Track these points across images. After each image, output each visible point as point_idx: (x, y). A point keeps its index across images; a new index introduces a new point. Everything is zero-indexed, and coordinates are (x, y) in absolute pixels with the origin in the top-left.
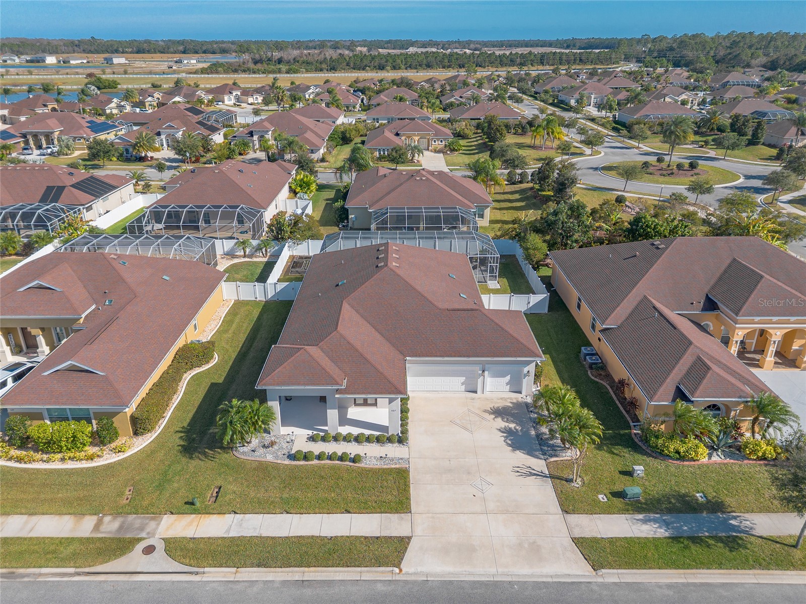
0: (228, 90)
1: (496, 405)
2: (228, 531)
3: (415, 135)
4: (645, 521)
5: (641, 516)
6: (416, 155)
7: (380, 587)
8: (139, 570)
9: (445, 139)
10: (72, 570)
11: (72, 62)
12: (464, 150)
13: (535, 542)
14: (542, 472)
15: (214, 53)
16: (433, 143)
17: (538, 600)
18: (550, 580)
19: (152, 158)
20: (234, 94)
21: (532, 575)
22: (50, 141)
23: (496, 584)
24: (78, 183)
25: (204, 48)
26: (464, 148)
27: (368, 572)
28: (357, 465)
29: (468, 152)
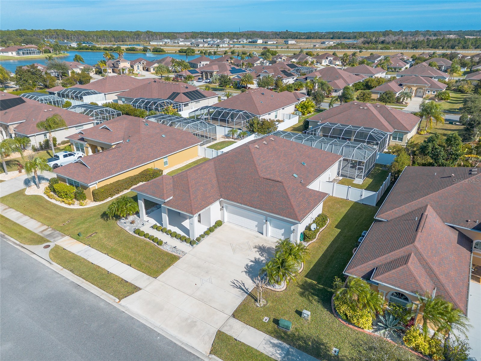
0: (326, 57)
1: (265, 245)
2: (78, 252)
3: (414, 86)
4: (274, 345)
5: (276, 341)
6: (405, 99)
7: (102, 304)
8: (35, 253)
9: (437, 91)
10: (18, 243)
11: (269, 43)
12: (451, 100)
13: (195, 322)
14: (247, 290)
15: (349, 38)
16: (427, 93)
17: (160, 350)
18: (180, 344)
19: (249, 88)
20: (329, 59)
21: (175, 337)
22: (211, 76)
23: (151, 331)
24: (187, 93)
25: (344, 36)
26: (451, 99)
27: (106, 295)
28: (159, 246)
29: (454, 102)
